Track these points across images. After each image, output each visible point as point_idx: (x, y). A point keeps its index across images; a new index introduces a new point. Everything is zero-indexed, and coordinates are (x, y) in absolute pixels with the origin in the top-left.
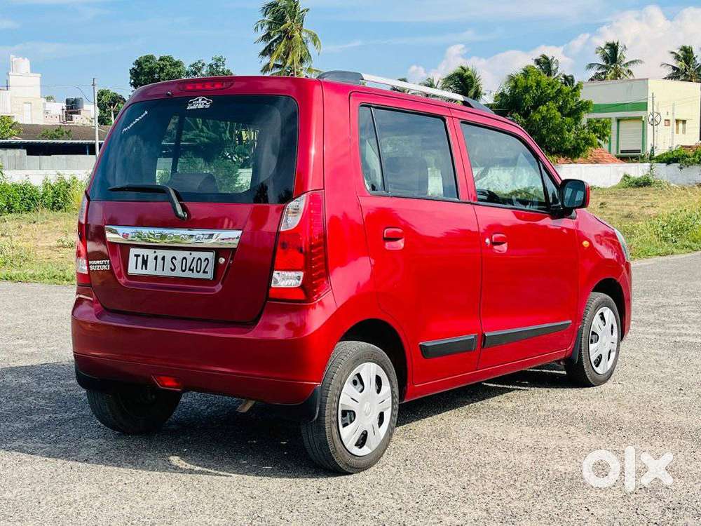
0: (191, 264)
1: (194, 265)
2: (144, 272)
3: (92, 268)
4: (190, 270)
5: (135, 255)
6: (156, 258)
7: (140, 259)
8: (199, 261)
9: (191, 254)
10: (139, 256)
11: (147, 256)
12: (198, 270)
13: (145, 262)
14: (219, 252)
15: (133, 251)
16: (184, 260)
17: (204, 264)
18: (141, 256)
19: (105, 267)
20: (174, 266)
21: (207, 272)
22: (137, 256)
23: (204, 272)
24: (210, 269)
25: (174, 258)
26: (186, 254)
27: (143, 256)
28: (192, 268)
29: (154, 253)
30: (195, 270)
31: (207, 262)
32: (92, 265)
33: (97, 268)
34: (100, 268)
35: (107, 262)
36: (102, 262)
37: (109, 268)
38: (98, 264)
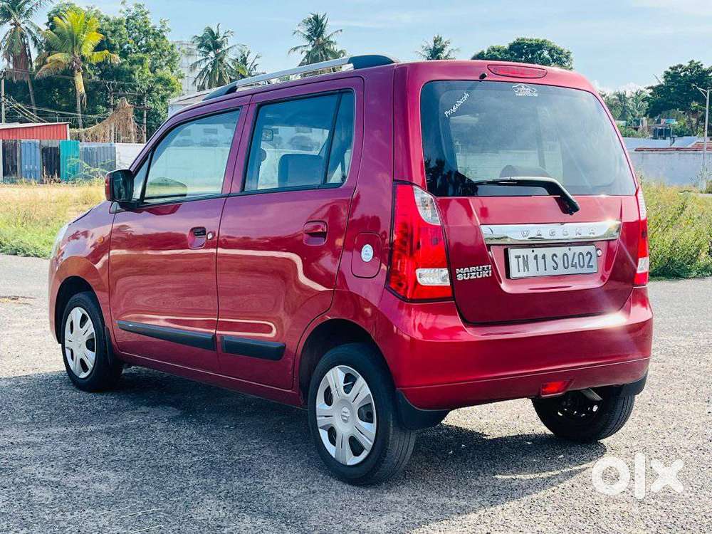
0: (573, 259)
1: (576, 260)
2: (526, 274)
3: (460, 278)
4: (572, 266)
5: (516, 256)
6: (536, 257)
7: (521, 259)
8: (581, 256)
9: (570, 249)
10: (520, 256)
11: (527, 256)
12: (582, 264)
13: (526, 263)
15: (513, 252)
16: (565, 257)
17: (587, 258)
19: (485, 274)
20: (557, 264)
21: (592, 266)
22: (518, 257)
23: (589, 266)
24: (594, 262)
25: (555, 255)
26: (565, 249)
27: (523, 256)
28: (574, 264)
29: (533, 251)
30: (578, 265)
31: (589, 256)
32: (463, 274)
33: (471, 275)
34: (476, 275)
35: (488, 268)
36: (479, 268)
37: (490, 275)
38: (473, 272)
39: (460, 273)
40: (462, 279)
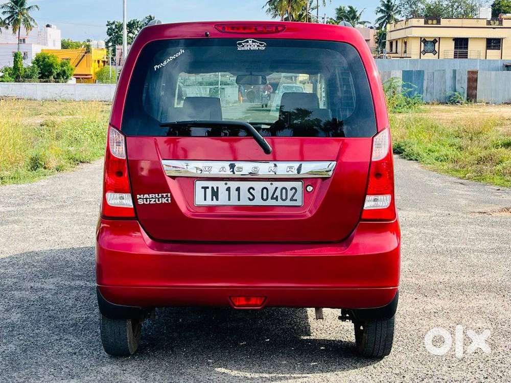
0: (274, 193)
1: (278, 193)
2: (215, 203)
3: (140, 202)
4: (272, 198)
5: (202, 188)
6: (228, 189)
7: (209, 191)
8: (284, 191)
9: (271, 184)
10: (208, 188)
11: (217, 188)
12: (284, 198)
13: (215, 194)
14: (306, 181)
15: (199, 184)
16: (265, 190)
17: (290, 193)
18: (210, 188)
19: (164, 201)
20: (253, 195)
21: (296, 200)
22: (205, 188)
23: (292, 200)
24: (299, 196)
25: (252, 188)
26: (267, 184)
27: (213, 188)
28: (275, 196)
29: (226, 184)
30: (279, 198)
31: (294, 190)
32: (142, 199)
33: (150, 201)
34: (155, 201)
35: (167, 196)
36: (158, 196)
37: (170, 201)
38: (152, 198)
39: (140, 198)
40: (142, 203)
